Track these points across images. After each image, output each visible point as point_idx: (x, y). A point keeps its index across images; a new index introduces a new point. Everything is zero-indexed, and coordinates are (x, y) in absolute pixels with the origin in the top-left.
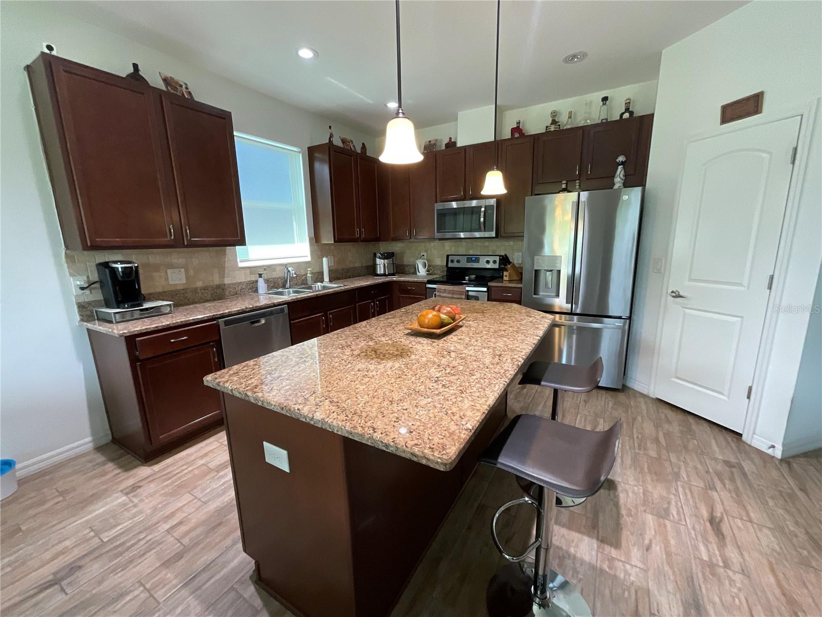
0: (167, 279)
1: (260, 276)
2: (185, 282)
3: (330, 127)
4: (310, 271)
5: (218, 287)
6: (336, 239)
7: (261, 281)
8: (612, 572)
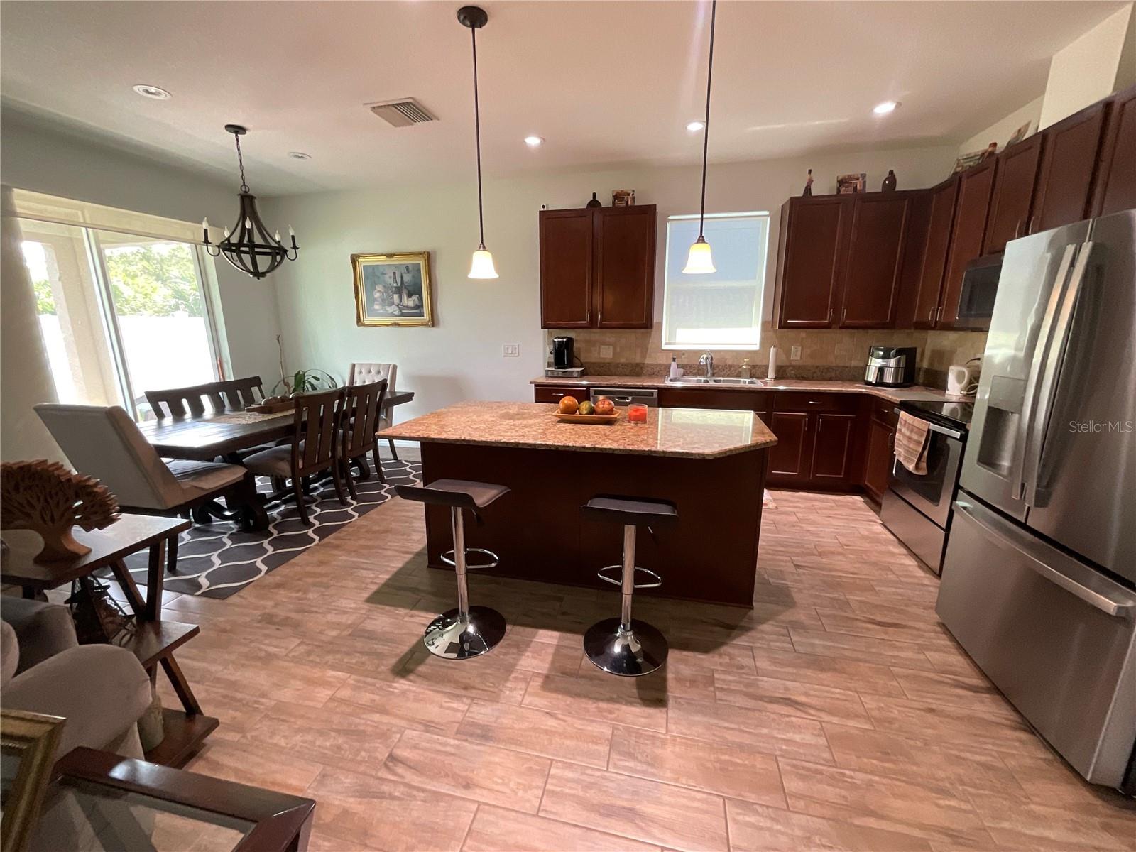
0: (599, 353)
1: (674, 360)
2: (611, 357)
3: (810, 171)
4: (747, 361)
5: (637, 365)
6: (782, 324)
7: (674, 365)
8: (511, 678)
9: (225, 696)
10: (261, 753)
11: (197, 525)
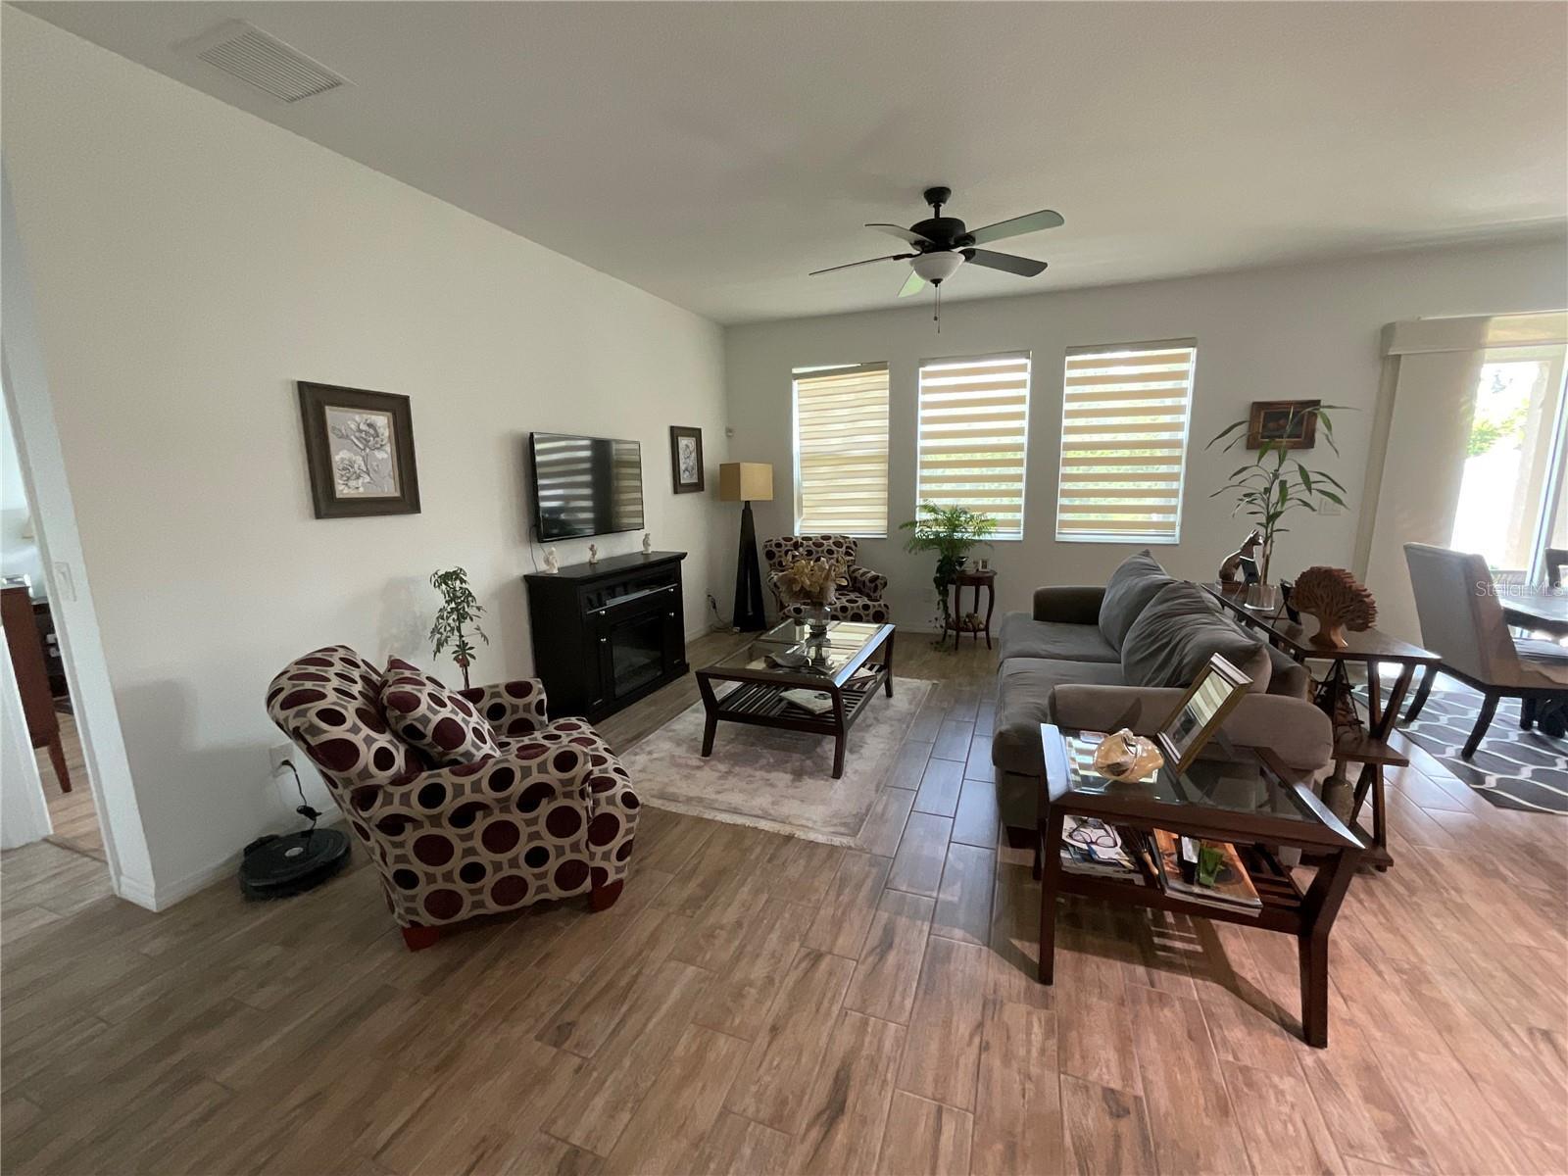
9: (1419, 864)
10: (1414, 915)
11: (1538, 733)
